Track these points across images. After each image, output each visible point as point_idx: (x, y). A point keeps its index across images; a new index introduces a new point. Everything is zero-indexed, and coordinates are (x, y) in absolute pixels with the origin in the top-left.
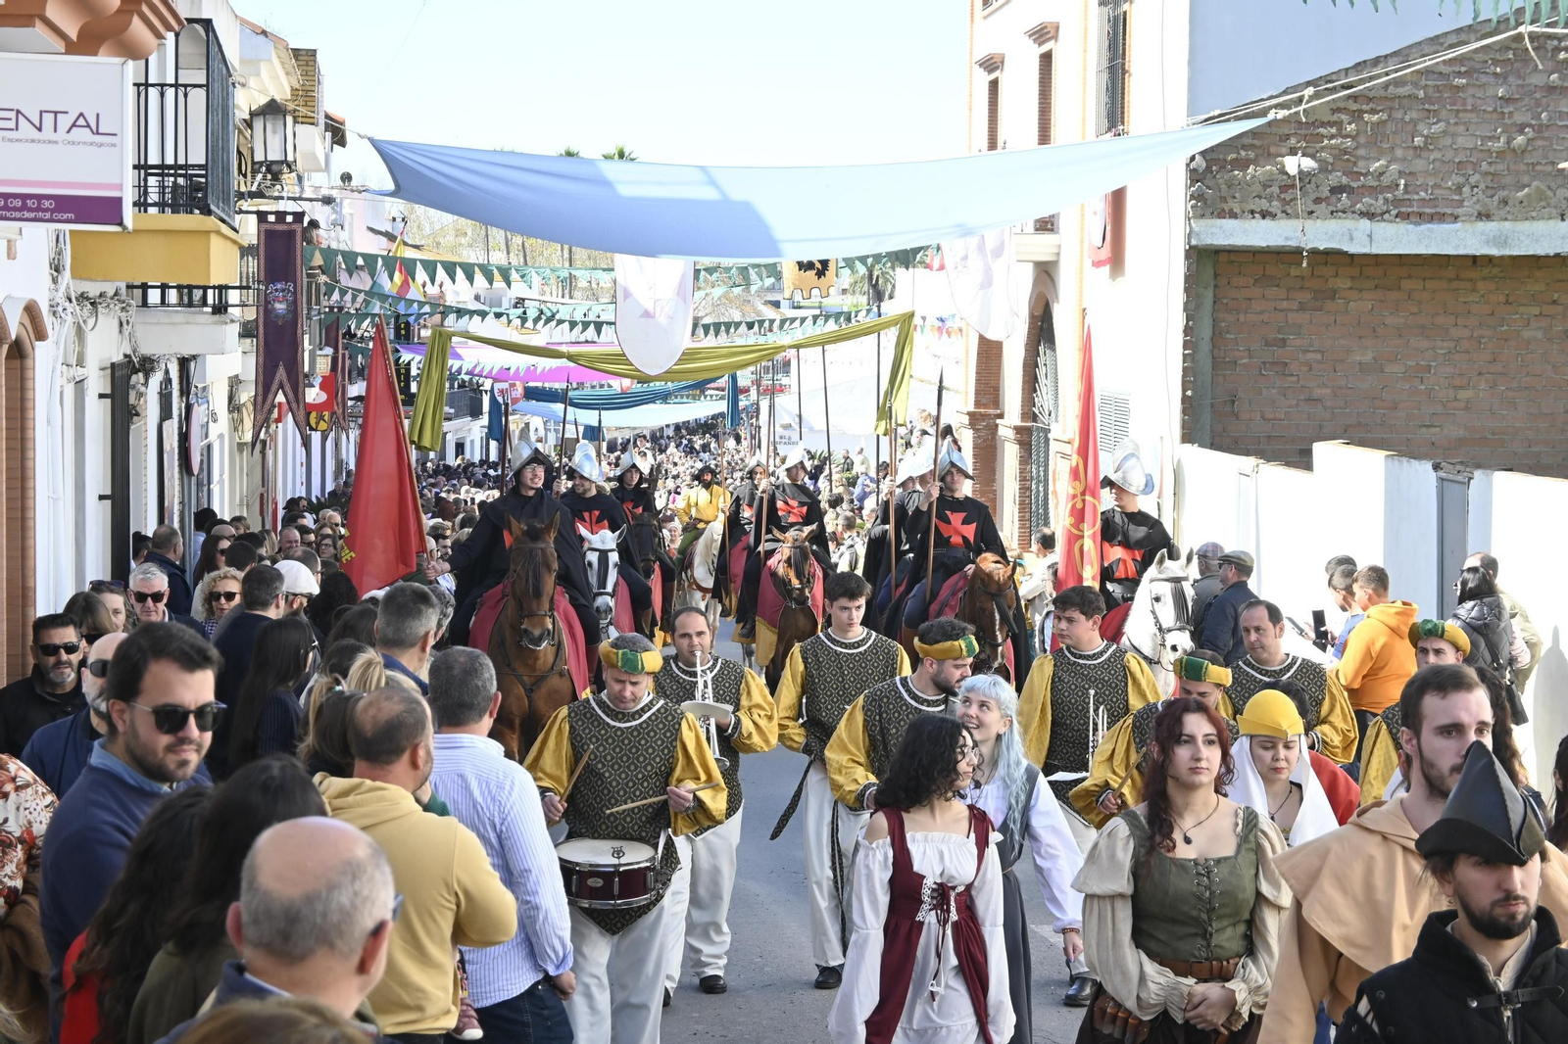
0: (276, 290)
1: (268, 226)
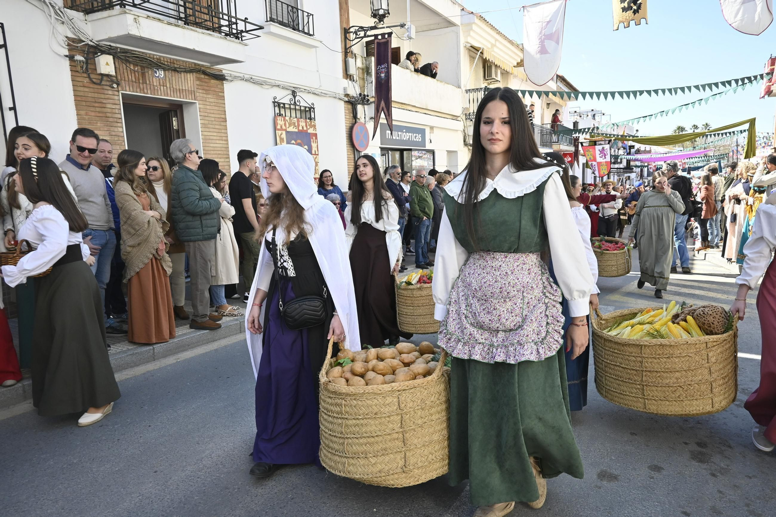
0: (382, 68)
1: (378, 41)
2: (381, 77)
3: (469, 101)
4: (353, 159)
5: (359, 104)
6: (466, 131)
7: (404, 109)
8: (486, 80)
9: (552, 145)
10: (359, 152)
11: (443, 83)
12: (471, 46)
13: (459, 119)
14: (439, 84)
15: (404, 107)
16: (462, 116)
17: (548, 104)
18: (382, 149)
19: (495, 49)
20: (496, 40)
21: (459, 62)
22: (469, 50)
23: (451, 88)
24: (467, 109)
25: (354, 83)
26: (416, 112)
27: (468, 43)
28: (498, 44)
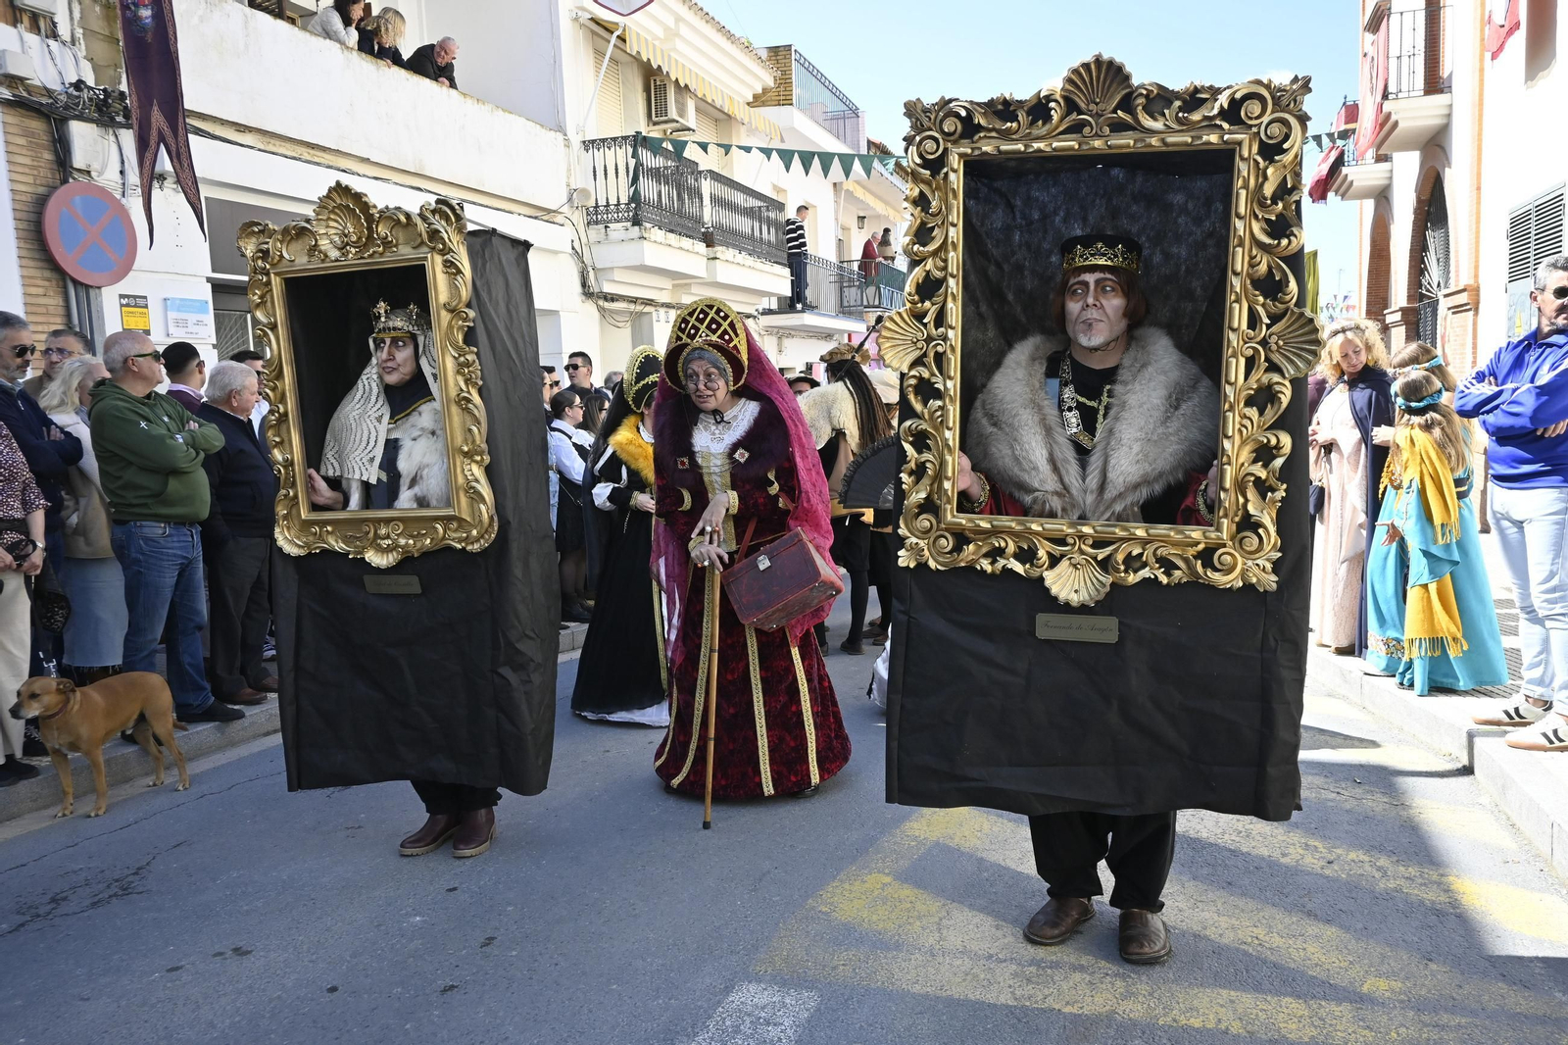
2: (140, 18)
3: (595, 172)
4: (61, 311)
5: (81, 118)
6: (587, 258)
7: (318, 164)
8: (655, 124)
9: (861, 313)
10: (87, 287)
11: (488, 107)
12: (592, 19)
13: (559, 219)
14: (470, 105)
15: (328, 158)
16: (565, 209)
17: (862, 218)
18: (218, 288)
19: (679, 45)
20: (679, 19)
21: (556, 63)
22: (594, 33)
23: (518, 126)
24: (584, 192)
25: (51, 42)
26: (376, 178)
27: (584, 9)
28: (684, 30)
